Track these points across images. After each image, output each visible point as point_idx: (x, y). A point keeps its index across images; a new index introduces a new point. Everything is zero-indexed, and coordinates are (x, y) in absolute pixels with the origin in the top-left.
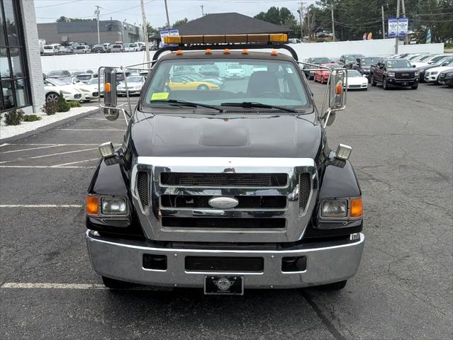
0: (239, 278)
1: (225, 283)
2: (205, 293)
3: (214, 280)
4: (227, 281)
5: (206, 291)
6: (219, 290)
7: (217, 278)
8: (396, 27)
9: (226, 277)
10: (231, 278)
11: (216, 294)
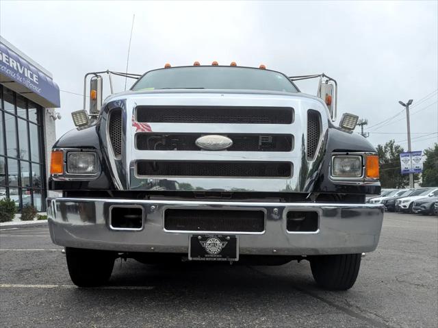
0: (233, 238)
1: (215, 245)
2: (190, 258)
3: (202, 240)
4: (218, 242)
5: (191, 256)
6: (208, 254)
7: (205, 238)
8: (410, 162)
9: (216, 236)
10: (223, 238)
11: (204, 259)
